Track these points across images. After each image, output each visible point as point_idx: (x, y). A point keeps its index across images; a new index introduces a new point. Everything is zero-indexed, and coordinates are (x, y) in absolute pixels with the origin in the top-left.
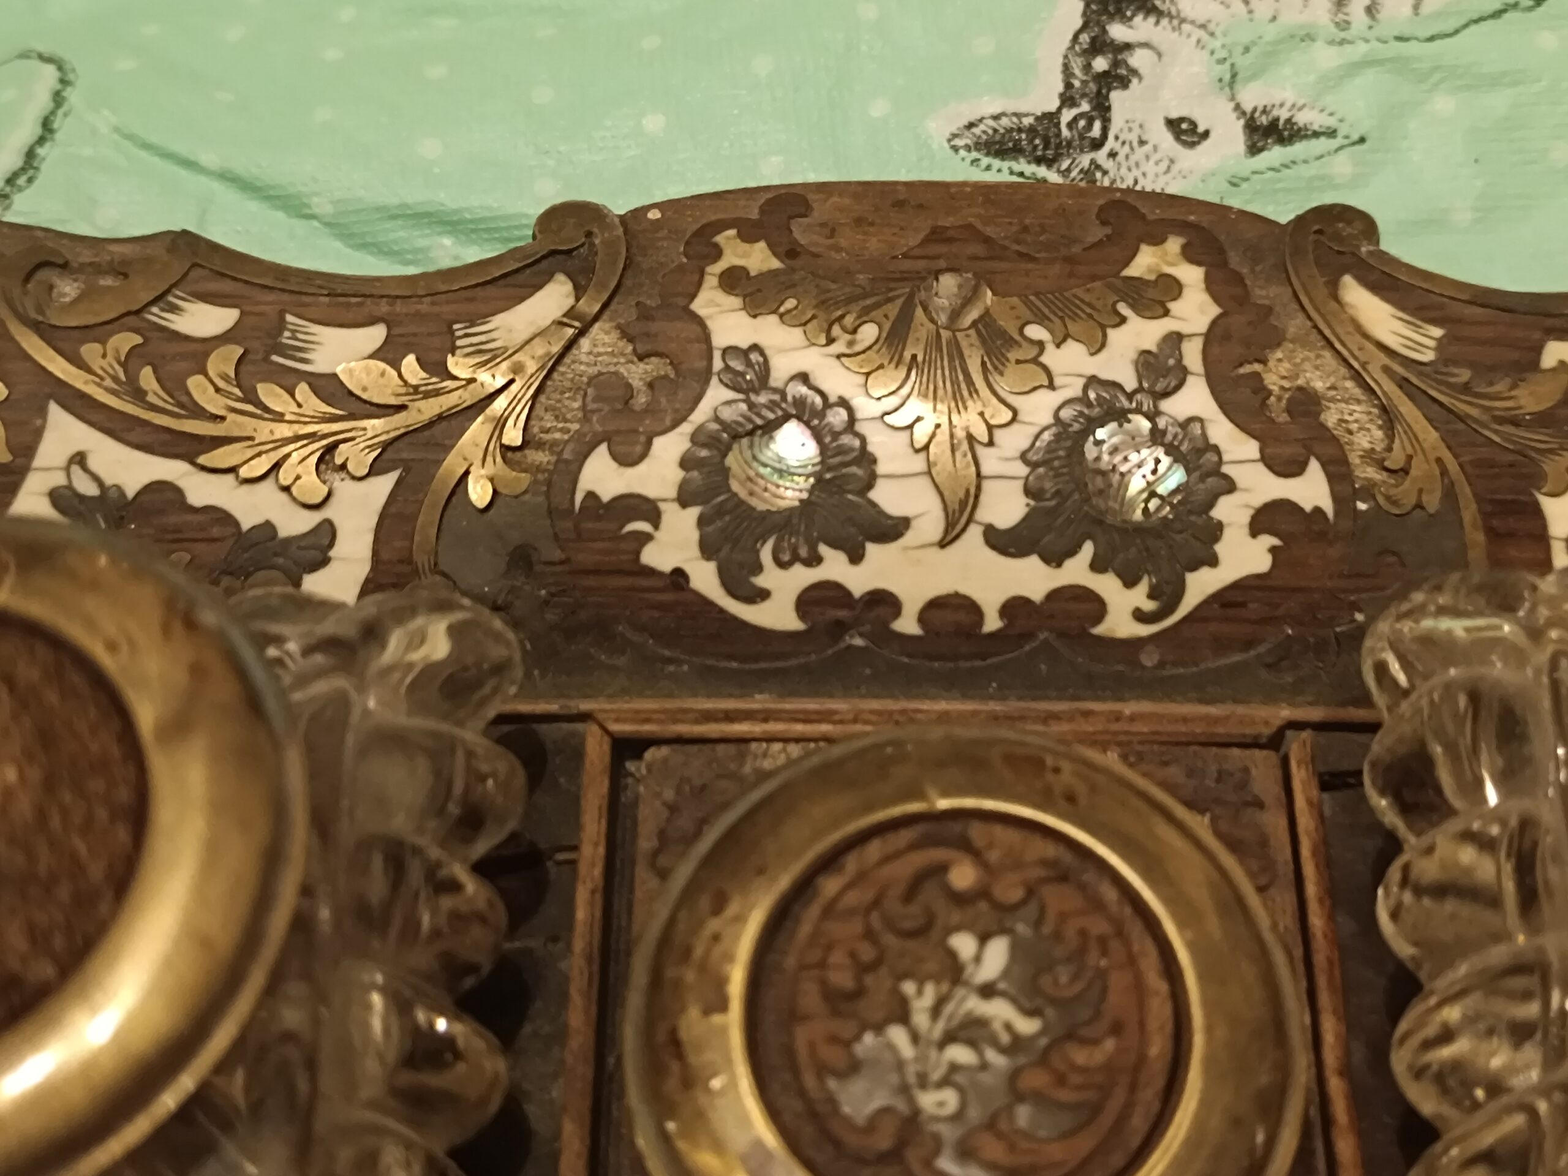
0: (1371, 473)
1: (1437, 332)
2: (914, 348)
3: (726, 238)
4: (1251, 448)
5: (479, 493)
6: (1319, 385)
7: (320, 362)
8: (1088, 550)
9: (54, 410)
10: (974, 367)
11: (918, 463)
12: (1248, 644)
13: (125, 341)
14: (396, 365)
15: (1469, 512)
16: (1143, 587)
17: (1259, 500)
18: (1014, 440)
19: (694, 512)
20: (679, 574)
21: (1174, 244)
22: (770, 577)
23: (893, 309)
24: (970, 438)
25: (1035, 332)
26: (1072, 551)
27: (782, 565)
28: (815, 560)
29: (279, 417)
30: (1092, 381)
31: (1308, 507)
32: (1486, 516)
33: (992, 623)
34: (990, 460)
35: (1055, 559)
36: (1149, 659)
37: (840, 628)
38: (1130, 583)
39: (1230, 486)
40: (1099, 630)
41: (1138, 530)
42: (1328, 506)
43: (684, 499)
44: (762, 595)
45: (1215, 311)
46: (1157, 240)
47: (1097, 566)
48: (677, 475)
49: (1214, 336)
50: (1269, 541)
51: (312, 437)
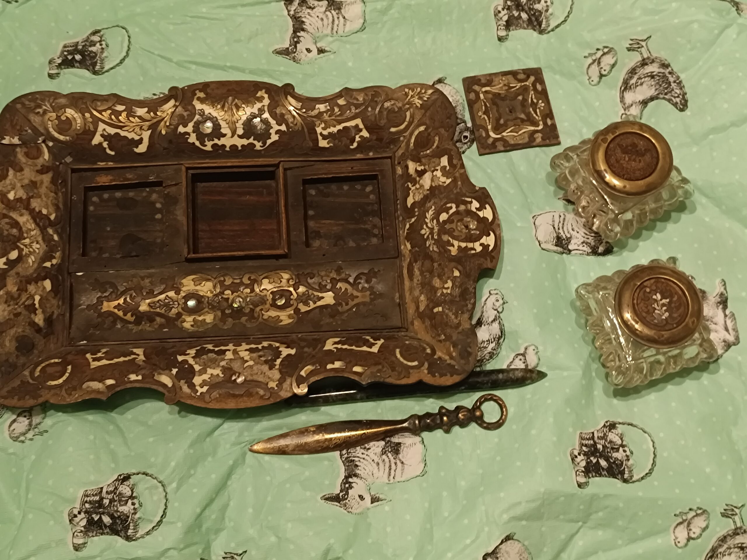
0: (292, 125)
1: (301, 104)
2: (226, 109)
3: (197, 92)
4: (275, 122)
5: (164, 132)
6: (284, 112)
7: (138, 114)
8: (252, 138)
9: (100, 123)
10: (235, 111)
11: (227, 126)
12: (277, 150)
13: (109, 112)
14: (150, 114)
15: (306, 130)
16: (261, 142)
17: (276, 129)
18: (241, 122)
19: (195, 134)
20: (194, 143)
21: (264, 91)
22: (207, 143)
23: (222, 103)
24: (235, 122)
25: (243, 106)
26: (250, 138)
27: (209, 141)
28: (213, 140)
29: (133, 122)
30: (252, 113)
31: (283, 130)
32: (308, 131)
33: (240, 148)
34: (237, 125)
35: (248, 139)
36: (263, 152)
37: (218, 150)
38: (259, 142)
39: (272, 128)
40: (255, 149)
41: (259, 134)
42: (286, 130)
43: (194, 132)
44: (206, 146)
45: (269, 101)
46: (261, 90)
47: (254, 140)
48: (192, 129)
49: (269, 106)
50: (278, 135)
51: (138, 125)
